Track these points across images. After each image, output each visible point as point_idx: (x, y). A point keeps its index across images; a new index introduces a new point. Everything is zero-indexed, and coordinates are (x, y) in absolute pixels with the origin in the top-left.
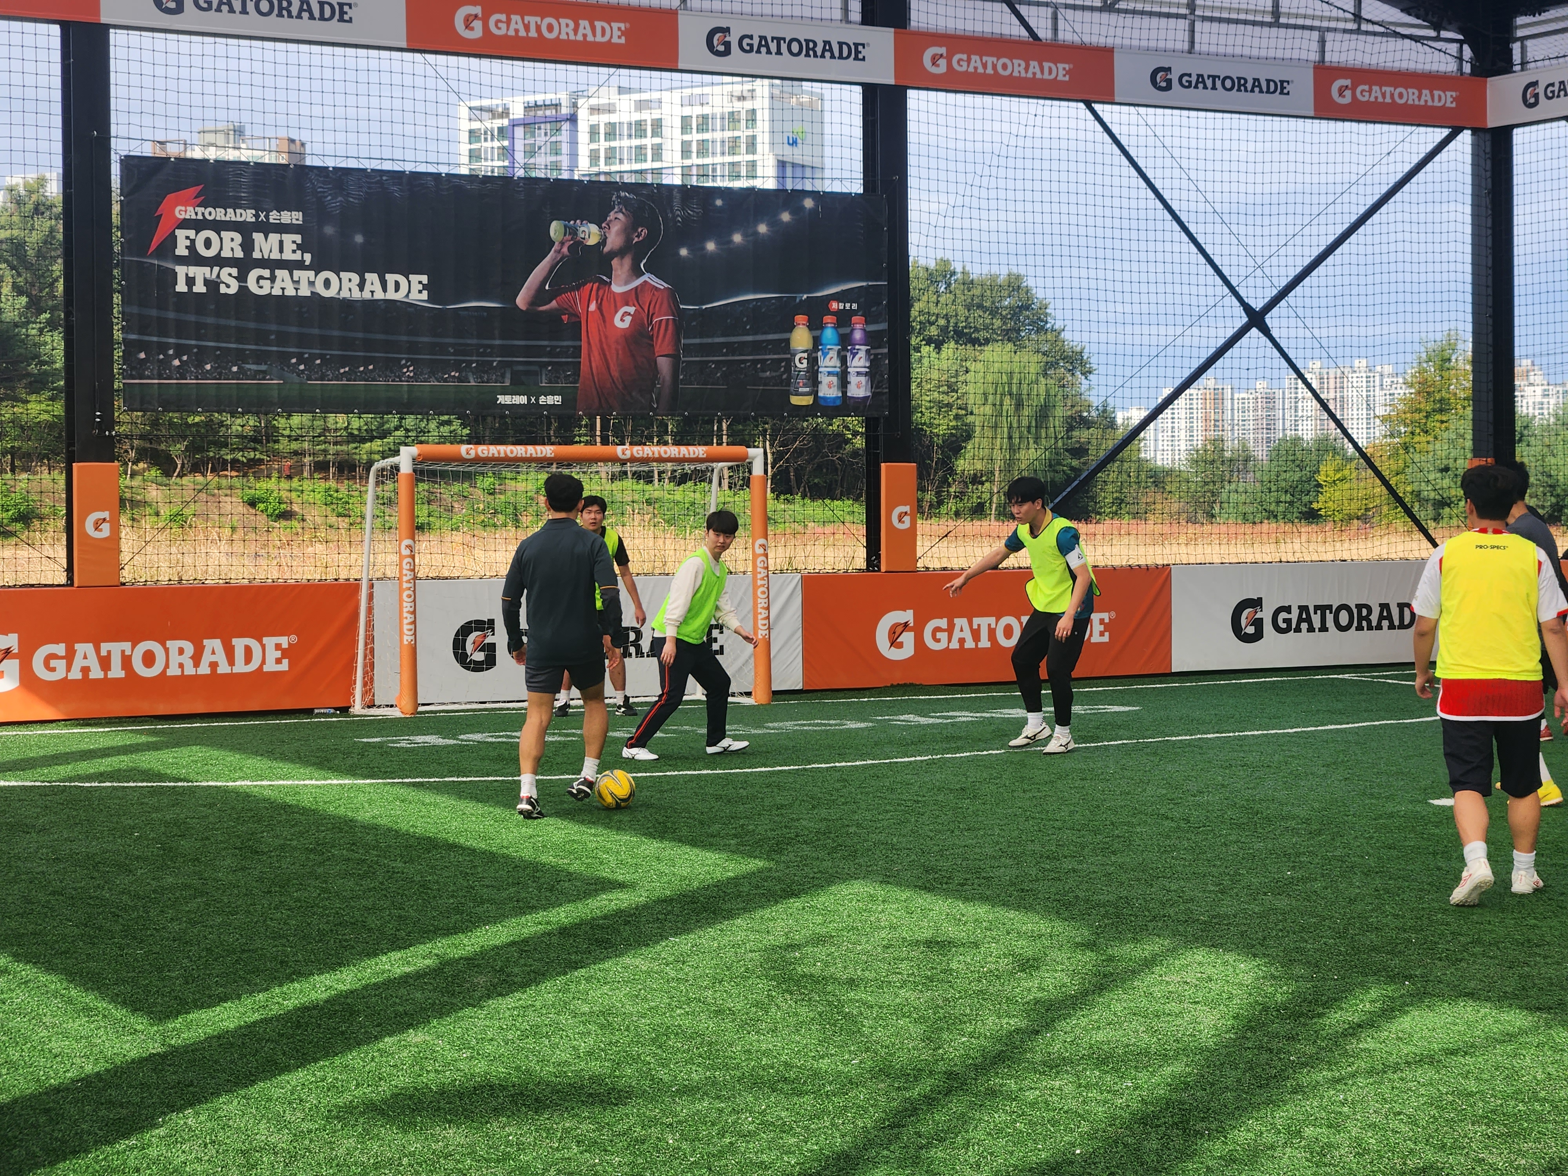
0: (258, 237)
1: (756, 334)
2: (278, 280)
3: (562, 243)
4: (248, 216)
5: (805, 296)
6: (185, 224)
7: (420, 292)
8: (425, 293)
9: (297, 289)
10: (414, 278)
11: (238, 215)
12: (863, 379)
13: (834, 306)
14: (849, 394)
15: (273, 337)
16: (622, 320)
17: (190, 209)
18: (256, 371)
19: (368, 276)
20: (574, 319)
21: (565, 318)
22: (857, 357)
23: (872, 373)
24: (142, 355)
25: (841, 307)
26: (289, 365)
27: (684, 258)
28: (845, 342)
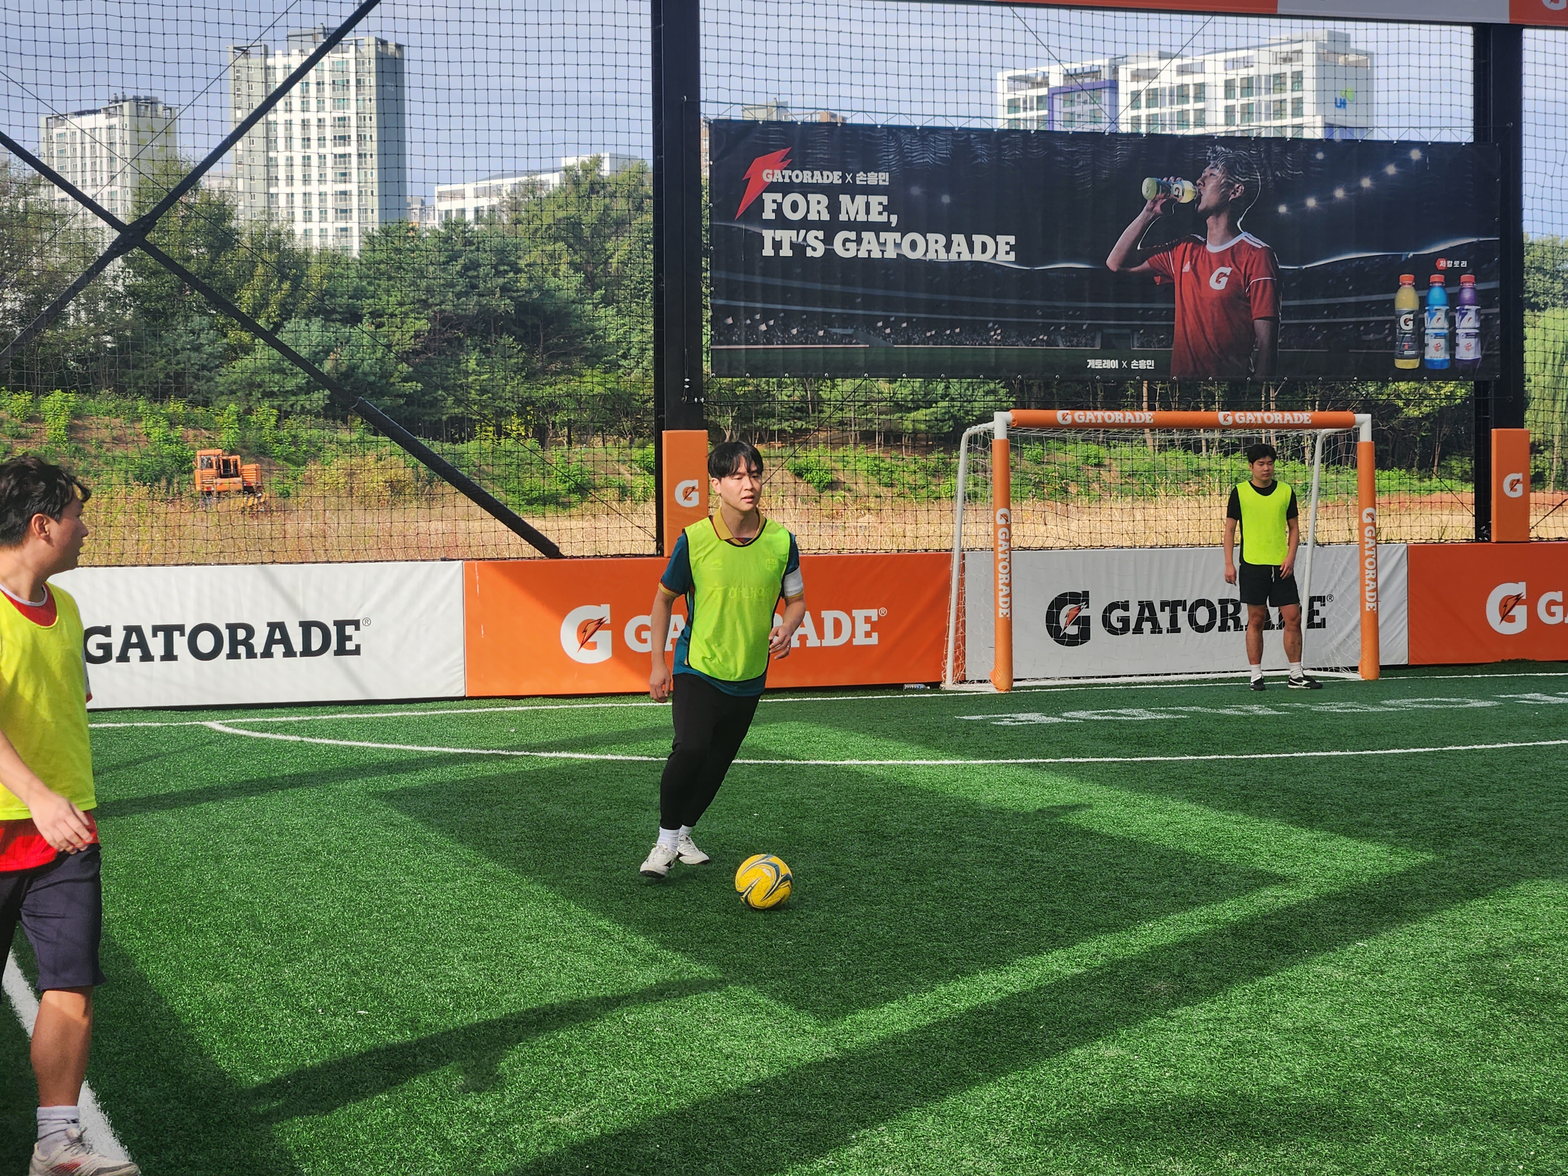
0: (844, 199)
1: (1359, 294)
2: (865, 242)
3: (1155, 202)
4: (835, 178)
5: (1411, 254)
6: (773, 188)
7: (1007, 253)
8: (1013, 254)
9: (883, 252)
10: (1002, 239)
11: (825, 177)
12: (1473, 341)
13: (1442, 264)
14: (1457, 357)
15: (859, 300)
16: (1218, 281)
17: (777, 172)
18: (844, 336)
19: (954, 237)
20: (1167, 281)
21: (1157, 279)
22: (1467, 317)
23: (1483, 335)
24: (730, 321)
25: (1450, 266)
26: (875, 328)
27: (1284, 216)
28: (1454, 302)
